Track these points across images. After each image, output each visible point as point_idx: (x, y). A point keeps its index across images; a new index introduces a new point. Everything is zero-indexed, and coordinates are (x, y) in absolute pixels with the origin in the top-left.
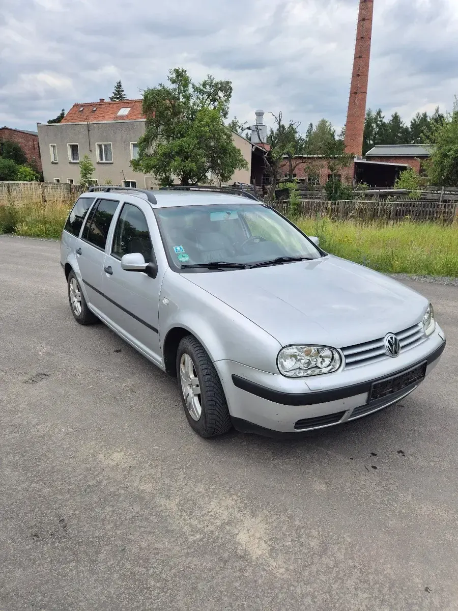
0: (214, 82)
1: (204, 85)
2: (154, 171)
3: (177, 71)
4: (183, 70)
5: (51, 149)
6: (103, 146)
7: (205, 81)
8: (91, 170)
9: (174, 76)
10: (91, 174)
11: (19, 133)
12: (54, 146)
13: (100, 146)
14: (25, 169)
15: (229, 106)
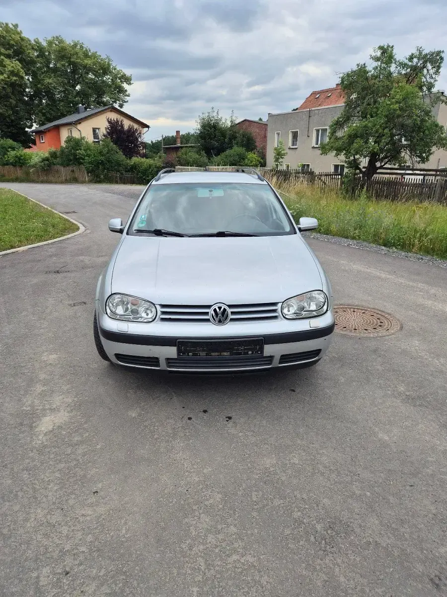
0: (423, 53)
1: (411, 58)
2: (345, 154)
3: (381, 48)
4: (388, 46)
5: (276, 136)
6: (320, 131)
7: (412, 54)
8: (284, 154)
9: (379, 53)
10: (282, 158)
11: (255, 124)
12: (278, 134)
13: (318, 131)
14: (252, 156)
15: (437, 78)
